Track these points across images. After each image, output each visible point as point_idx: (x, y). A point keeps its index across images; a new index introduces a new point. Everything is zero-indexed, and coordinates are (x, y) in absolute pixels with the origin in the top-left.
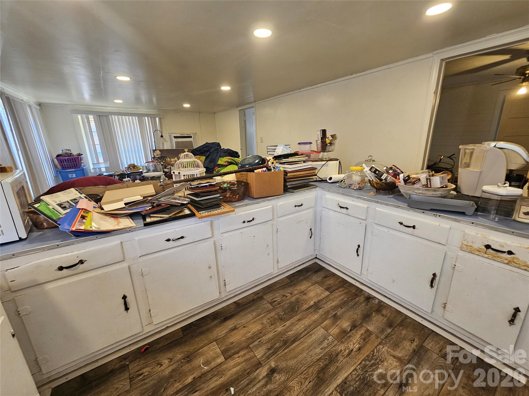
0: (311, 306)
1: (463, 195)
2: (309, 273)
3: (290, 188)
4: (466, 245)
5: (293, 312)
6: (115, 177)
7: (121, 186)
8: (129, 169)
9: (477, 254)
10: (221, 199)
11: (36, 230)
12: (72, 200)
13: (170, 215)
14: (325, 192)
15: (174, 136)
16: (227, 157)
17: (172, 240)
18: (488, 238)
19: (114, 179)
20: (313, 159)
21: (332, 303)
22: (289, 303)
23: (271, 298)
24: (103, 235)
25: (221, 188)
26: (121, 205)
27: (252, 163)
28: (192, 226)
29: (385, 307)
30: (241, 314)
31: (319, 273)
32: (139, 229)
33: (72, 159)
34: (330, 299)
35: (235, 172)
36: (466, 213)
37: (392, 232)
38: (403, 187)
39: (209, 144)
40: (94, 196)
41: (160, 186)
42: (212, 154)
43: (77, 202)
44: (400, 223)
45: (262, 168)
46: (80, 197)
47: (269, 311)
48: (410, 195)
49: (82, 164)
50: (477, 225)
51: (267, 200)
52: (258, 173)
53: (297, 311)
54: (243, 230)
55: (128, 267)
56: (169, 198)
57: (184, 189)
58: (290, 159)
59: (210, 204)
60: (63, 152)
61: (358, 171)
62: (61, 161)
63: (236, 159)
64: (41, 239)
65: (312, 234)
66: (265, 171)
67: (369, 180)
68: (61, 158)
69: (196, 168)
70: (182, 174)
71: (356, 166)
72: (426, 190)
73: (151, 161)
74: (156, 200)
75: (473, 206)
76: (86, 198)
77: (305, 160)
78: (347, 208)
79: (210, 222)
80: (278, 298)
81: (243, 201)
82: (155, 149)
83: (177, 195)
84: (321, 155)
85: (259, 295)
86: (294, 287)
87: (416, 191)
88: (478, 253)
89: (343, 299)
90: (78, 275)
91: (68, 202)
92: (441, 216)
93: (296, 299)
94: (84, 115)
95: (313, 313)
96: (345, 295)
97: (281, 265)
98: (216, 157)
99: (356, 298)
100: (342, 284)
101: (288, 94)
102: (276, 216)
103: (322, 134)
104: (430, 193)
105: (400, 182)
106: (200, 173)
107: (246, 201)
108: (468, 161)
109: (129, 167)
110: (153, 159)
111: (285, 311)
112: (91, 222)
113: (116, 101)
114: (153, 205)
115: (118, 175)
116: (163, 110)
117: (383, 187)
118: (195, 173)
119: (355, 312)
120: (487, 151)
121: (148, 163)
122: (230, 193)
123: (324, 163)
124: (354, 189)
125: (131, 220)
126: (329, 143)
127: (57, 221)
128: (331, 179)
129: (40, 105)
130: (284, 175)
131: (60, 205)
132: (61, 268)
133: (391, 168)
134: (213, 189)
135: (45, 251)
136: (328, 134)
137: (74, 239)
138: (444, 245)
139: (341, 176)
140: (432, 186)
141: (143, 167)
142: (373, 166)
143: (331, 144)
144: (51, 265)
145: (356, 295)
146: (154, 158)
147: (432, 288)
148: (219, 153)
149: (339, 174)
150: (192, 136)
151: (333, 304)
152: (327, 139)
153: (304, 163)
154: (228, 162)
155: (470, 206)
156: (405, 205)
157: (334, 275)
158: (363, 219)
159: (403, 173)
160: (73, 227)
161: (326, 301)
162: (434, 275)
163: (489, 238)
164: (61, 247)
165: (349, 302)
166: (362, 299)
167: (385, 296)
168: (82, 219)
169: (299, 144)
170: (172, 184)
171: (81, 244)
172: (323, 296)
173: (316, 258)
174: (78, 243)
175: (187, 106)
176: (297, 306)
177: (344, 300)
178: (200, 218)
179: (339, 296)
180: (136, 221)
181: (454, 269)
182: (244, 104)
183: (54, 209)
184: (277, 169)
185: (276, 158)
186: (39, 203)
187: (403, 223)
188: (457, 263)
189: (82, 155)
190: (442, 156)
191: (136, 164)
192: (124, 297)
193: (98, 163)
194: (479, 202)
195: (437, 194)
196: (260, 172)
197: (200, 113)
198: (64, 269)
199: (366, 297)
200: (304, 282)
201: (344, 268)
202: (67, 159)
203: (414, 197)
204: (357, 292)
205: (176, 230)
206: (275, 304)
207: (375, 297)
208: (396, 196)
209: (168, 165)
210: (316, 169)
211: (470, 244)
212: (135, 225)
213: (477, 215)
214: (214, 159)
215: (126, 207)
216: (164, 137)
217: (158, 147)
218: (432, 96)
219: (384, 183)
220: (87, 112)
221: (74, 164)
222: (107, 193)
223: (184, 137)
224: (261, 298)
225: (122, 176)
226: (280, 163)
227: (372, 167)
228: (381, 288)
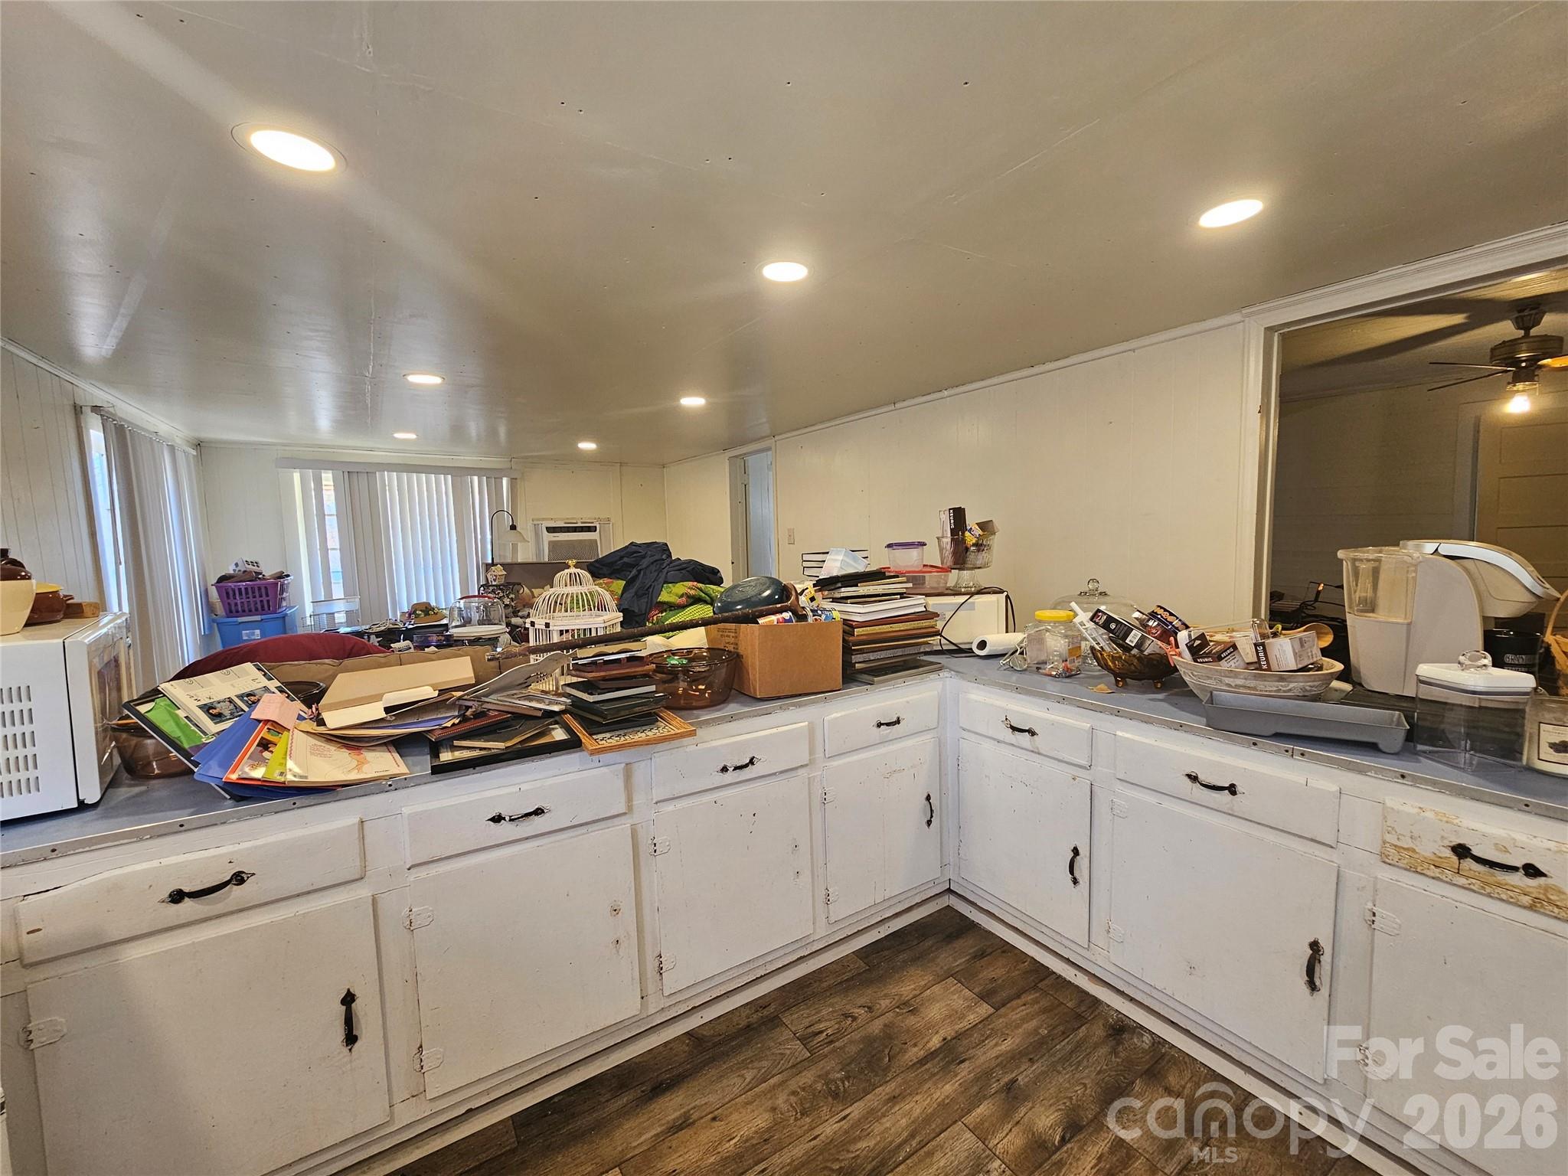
0: (932, 1053)
1: (1370, 693)
2: (928, 943)
3: (863, 671)
4: (1396, 846)
5: (873, 1071)
6: (369, 637)
7: (383, 660)
8: (413, 616)
9: (1432, 875)
10: (658, 700)
11: (127, 781)
12: (241, 697)
13: (509, 744)
14: (965, 684)
15: (547, 528)
16: (685, 583)
17: (507, 818)
18: (1455, 821)
19: (366, 641)
20: (932, 588)
21: (1001, 1045)
22: (864, 1039)
23: (806, 1022)
24: (312, 796)
25: (661, 668)
26: (376, 712)
27: (753, 599)
28: (571, 777)
29: (1175, 1064)
30: (706, 1075)
31: (959, 944)
32: (418, 782)
33: (259, 589)
34: (992, 1029)
35: (705, 623)
36: (1381, 746)
37: (1169, 804)
38: (1189, 667)
39: (639, 545)
40: (305, 687)
41: (489, 660)
42: (645, 574)
43: (254, 703)
44: (1189, 776)
45: (780, 611)
46: (266, 689)
47: (798, 1067)
48: (1211, 693)
49: (284, 604)
50: (1416, 781)
51: (794, 705)
52: (770, 626)
53: (887, 1069)
54: (721, 794)
55: (370, 901)
56: (513, 695)
57: (558, 671)
58: (863, 589)
59: (627, 712)
60: (237, 569)
61: (1059, 622)
62: (227, 593)
63: (712, 589)
64: (137, 807)
65: (932, 811)
66: (790, 620)
67: (1092, 648)
68: (230, 584)
69: (595, 612)
70: (556, 628)
71: (1054, 608)
72: (1256, 677)
73: (477, 594)
74: (474, 701)
75: (1399, 724)
76: (282, 691)
77: (904, 590)
78: (1032, 733)
79: (623, 765)
80: (828, 1024)
81: (722, 705)
82: (490, 561)
83: (535, 688)
84: (953, 578)
85: (765, 1012)
86: (880, 988)
87: (1227, 680)
88: (1436, 872)
89: (1036, 1031)
90: (223, 919)
91: (231, 701)
92: (1307, 755)
93: (885, 1025)
94: (311, 471)
95: (937, 1077)
96: (1043, 1017)
97: (841, 910)
98: (656, 583)
99: (1079, 1028)
100: (1033, 981)
101: (861, 416)
102: (822, 755)
103: (952, 521)
104: (1272, 686)
105: (1180, 655)
106: (607, 624)
107: (732, 708)
108: (1370, 594)
109: (412, 613)
110: (482, 588)
111: (848, 1068)
112: (285, 759)
113: (399, 435)
114: (463, 715)
115: (378, 634)
116: (522, 458)
117: (1133, 668)
118: (593, 627)
119: (1077, 1076)
120: (1415, 566)
121: (467, 600)
122: (687, 682)
123: (961, 599)
124: (1051, 675)
125: (397, 756)
126: (973, 545)
127: (193, 753)
128: (982, 645)
129: (199, 445)
130: (844, 632)
131: (207, 709)
132: (177, 897)
133: (1153, 615)
134: (637, 669)
135: (141, 840)
136: (971, 521)
137: (229, 808)
138: (1332, 847)
139: (1015, 638)
140: (1274, 666)
141: (451, 610)
142: (1103, 608)
143: (979, 546)
144: (151, 886)
145: (1079, 1017)
146: (486, 586)
147: (1315, 993)
148: (665, 570)
149: (1007, 632)
150: (596, 527)
151: (1006, 1046)
152: (967, 534)
153: (901, 598)
154: (688, 596)
155: (1390, 724)
156: (1199, 723)
157: (1007, 948)
158: (1081, 767)
159: (1187, 627)
160: (233, 772)
161: (983, 1035)
162: (1315, 946)
163: (1460, 824)
164: (189, 830)
165: (1057, 1041)
166: (1098, 1031)
167: (1173, 1023)
168: (260, 748)
169: (889, 546)
170: (525, 655)
171: (247, 822)
172: (972, 1018)
173: (949, 891)
174: (239, 819)
175: (587, 446)
176: (887, 1052)
177: (1039, 1033)
178: (593, 753)
179: (1024, 1020)
180: (410, 759)
181: (1373, 926)
182: (744, 443)
183: (190, 721)
184: (823, 617)
185: (824, 584)
186: (153, 701)
187: (1199, 776)
188: (1377, 903)
189: (288, 576)
190: (1319, 584)
191: (433, 604)
192: (349, 999)
193: (329, 599)
194: (1415, 712)
195: (1290, 690)
196: (775, 623)
197: (621, 464)
198: (186, 899)
199: (1112, 1027)
200: (912, 970)
201: (1035, 924)
202: (246, 589)
203: (1225, 697)
204: (1083, 1009)
205: (524, 787)
206: (815, 1042)
207: (1142, 1027)
208: (1172, 694)
209: (524, 606)
210: (937, 615)
211: (1406, 843)
212: (406, 770)
213: (1417, 753)
214: (651, 586)
215: (389, 718)
216: (518, 529)
217: (500, 556)
218: (1254, 420)
219: (1134, 656)
220: (316, 463)
221: (261, 601)
222: (342, 679)
223: (575, 530)
224: (773, 1022)
225: (390, 636)
226: (833, 598)
227: (1099, 611)
228: (1155, 994)
